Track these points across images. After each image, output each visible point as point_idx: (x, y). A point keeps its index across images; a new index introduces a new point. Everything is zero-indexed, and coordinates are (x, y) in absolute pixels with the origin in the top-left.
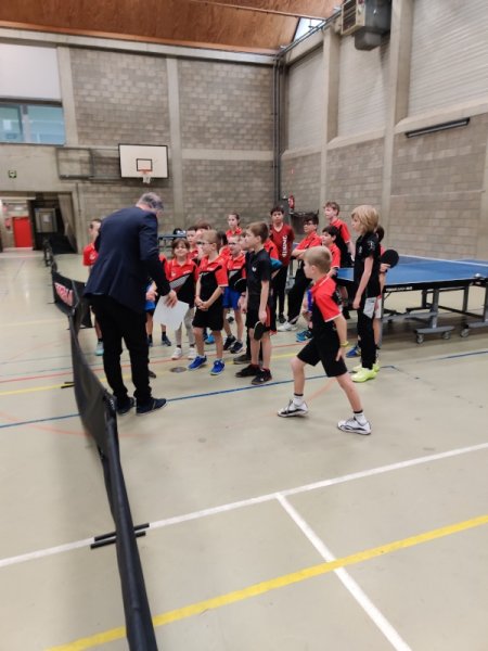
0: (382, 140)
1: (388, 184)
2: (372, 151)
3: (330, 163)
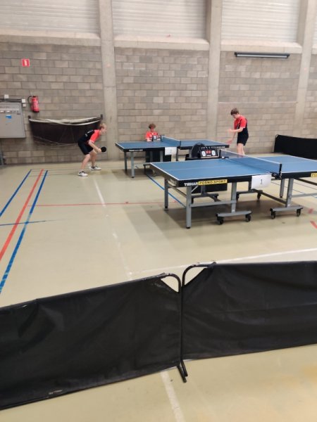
0: (206, 54)
2: (194, 61)
3: (122, 63)
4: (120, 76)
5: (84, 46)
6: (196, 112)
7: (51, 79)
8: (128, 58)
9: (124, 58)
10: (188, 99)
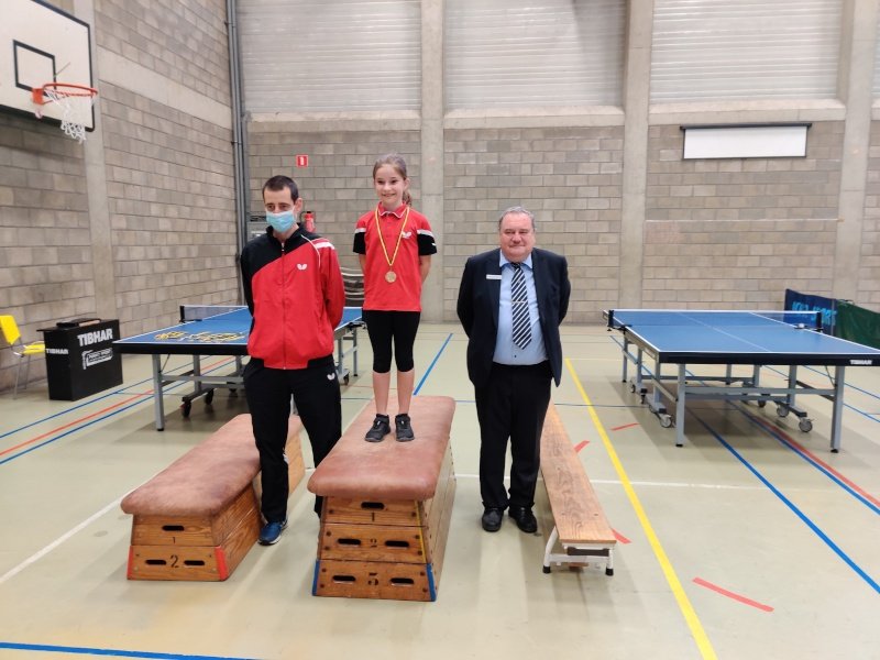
0: (619, 131)
1: (635, 203)
2: (592, 145)
3: (456, 154)
4: (451, 176)
5: (393, 131)
6: (597, 239)
7: (338, 184)
8: (466, 145)
9: (459, 147)
10: (579, 215)
